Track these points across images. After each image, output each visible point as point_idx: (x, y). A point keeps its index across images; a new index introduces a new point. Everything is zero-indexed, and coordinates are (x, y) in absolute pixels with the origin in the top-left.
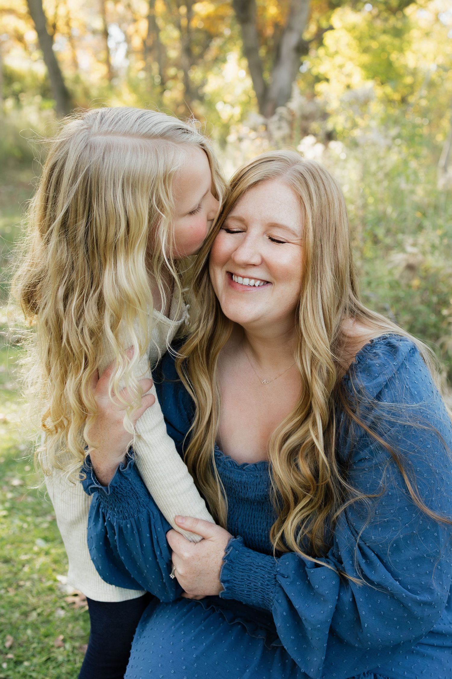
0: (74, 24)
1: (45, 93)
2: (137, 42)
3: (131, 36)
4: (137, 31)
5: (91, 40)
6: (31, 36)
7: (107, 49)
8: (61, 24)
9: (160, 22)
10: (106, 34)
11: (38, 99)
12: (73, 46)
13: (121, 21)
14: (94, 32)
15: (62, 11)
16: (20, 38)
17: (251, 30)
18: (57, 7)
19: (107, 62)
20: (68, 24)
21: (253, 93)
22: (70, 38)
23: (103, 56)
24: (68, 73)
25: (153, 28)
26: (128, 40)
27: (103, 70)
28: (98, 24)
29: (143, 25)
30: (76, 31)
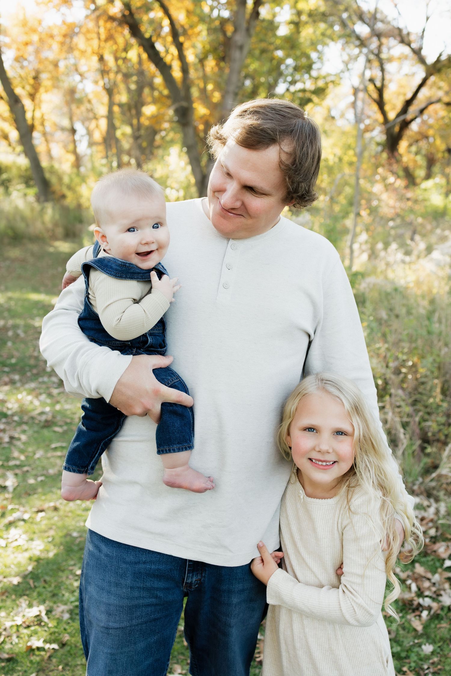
0: (47, 124)
1: (27, 181)
2: (98, 136)
3: (92, 131)
4: (97, 126)
5: (60, 136)
6: (14, 135)
7: (74, 141)
8: (37, 123)
9: (117, 123)
10: (73, 131)
11: (22, 186)
12: (47, 141)
13: (84, 120)
14: (63, 129)
15: (38, 114)
16: (6, 137)
17: (190, 131)
18: (34, 111)
19: (75, 152)
20: (42, 124)
21: (193, 180)
22: (44, 134)
23: (71, 147)
24: (44, 163)
25: (112, 127)
26: (89, 133)
27: (71, 158)
28: (66, 123)
29: (103, 123)
30: (48, 129)
